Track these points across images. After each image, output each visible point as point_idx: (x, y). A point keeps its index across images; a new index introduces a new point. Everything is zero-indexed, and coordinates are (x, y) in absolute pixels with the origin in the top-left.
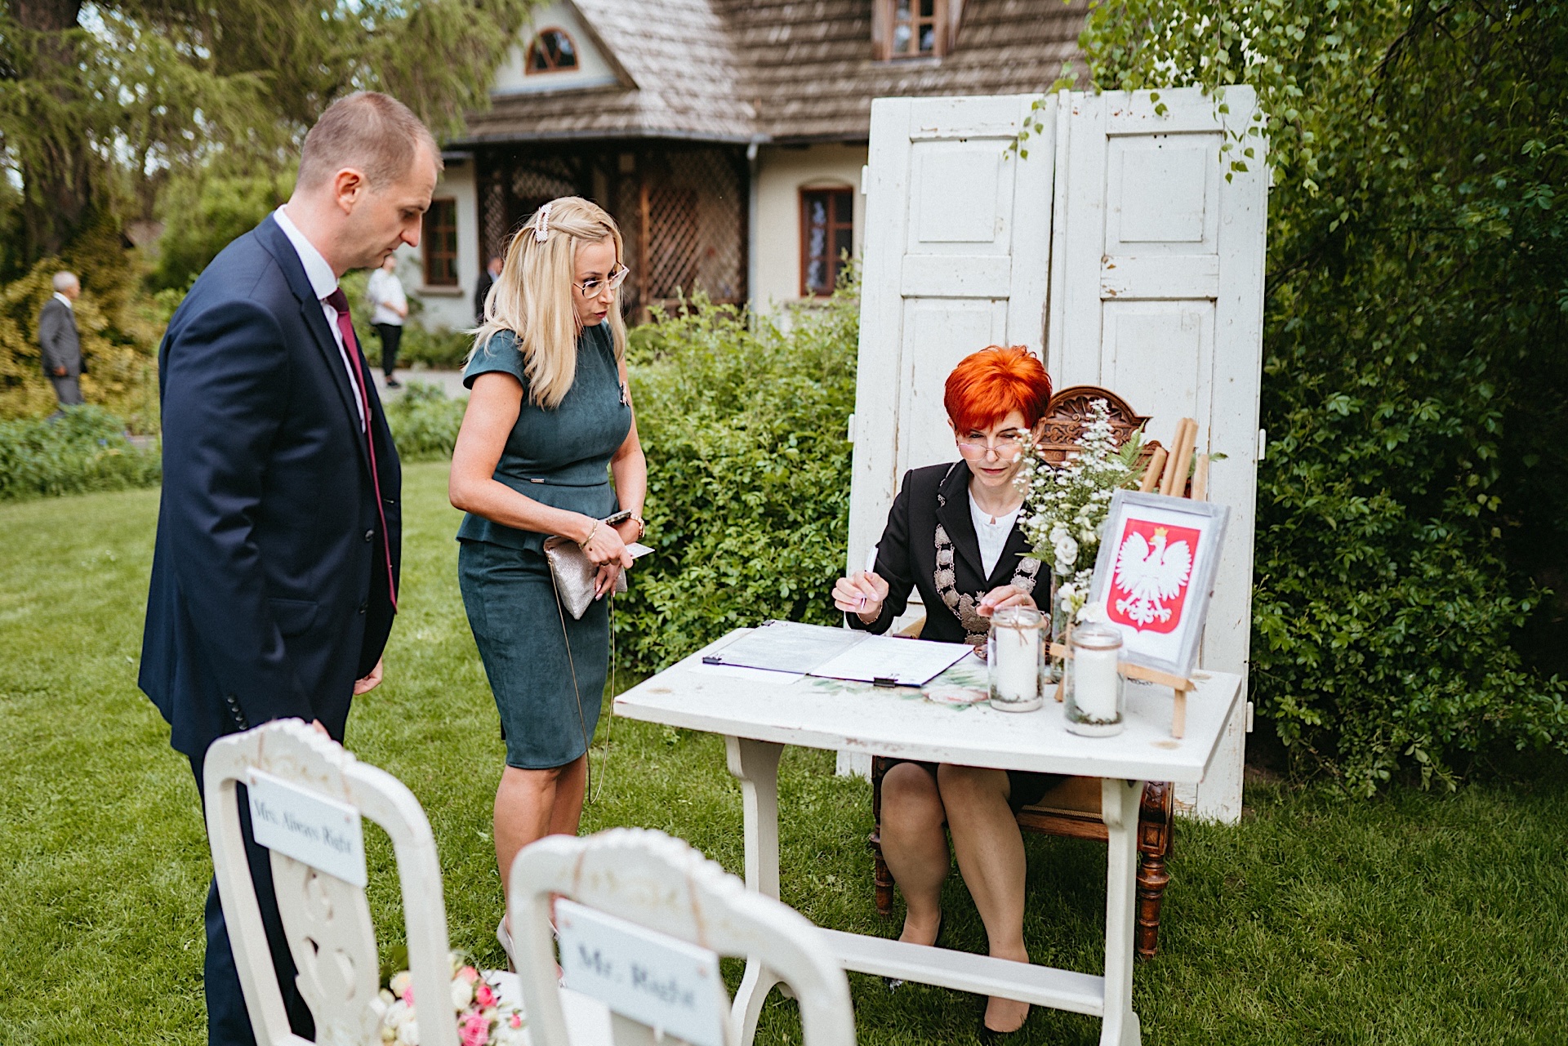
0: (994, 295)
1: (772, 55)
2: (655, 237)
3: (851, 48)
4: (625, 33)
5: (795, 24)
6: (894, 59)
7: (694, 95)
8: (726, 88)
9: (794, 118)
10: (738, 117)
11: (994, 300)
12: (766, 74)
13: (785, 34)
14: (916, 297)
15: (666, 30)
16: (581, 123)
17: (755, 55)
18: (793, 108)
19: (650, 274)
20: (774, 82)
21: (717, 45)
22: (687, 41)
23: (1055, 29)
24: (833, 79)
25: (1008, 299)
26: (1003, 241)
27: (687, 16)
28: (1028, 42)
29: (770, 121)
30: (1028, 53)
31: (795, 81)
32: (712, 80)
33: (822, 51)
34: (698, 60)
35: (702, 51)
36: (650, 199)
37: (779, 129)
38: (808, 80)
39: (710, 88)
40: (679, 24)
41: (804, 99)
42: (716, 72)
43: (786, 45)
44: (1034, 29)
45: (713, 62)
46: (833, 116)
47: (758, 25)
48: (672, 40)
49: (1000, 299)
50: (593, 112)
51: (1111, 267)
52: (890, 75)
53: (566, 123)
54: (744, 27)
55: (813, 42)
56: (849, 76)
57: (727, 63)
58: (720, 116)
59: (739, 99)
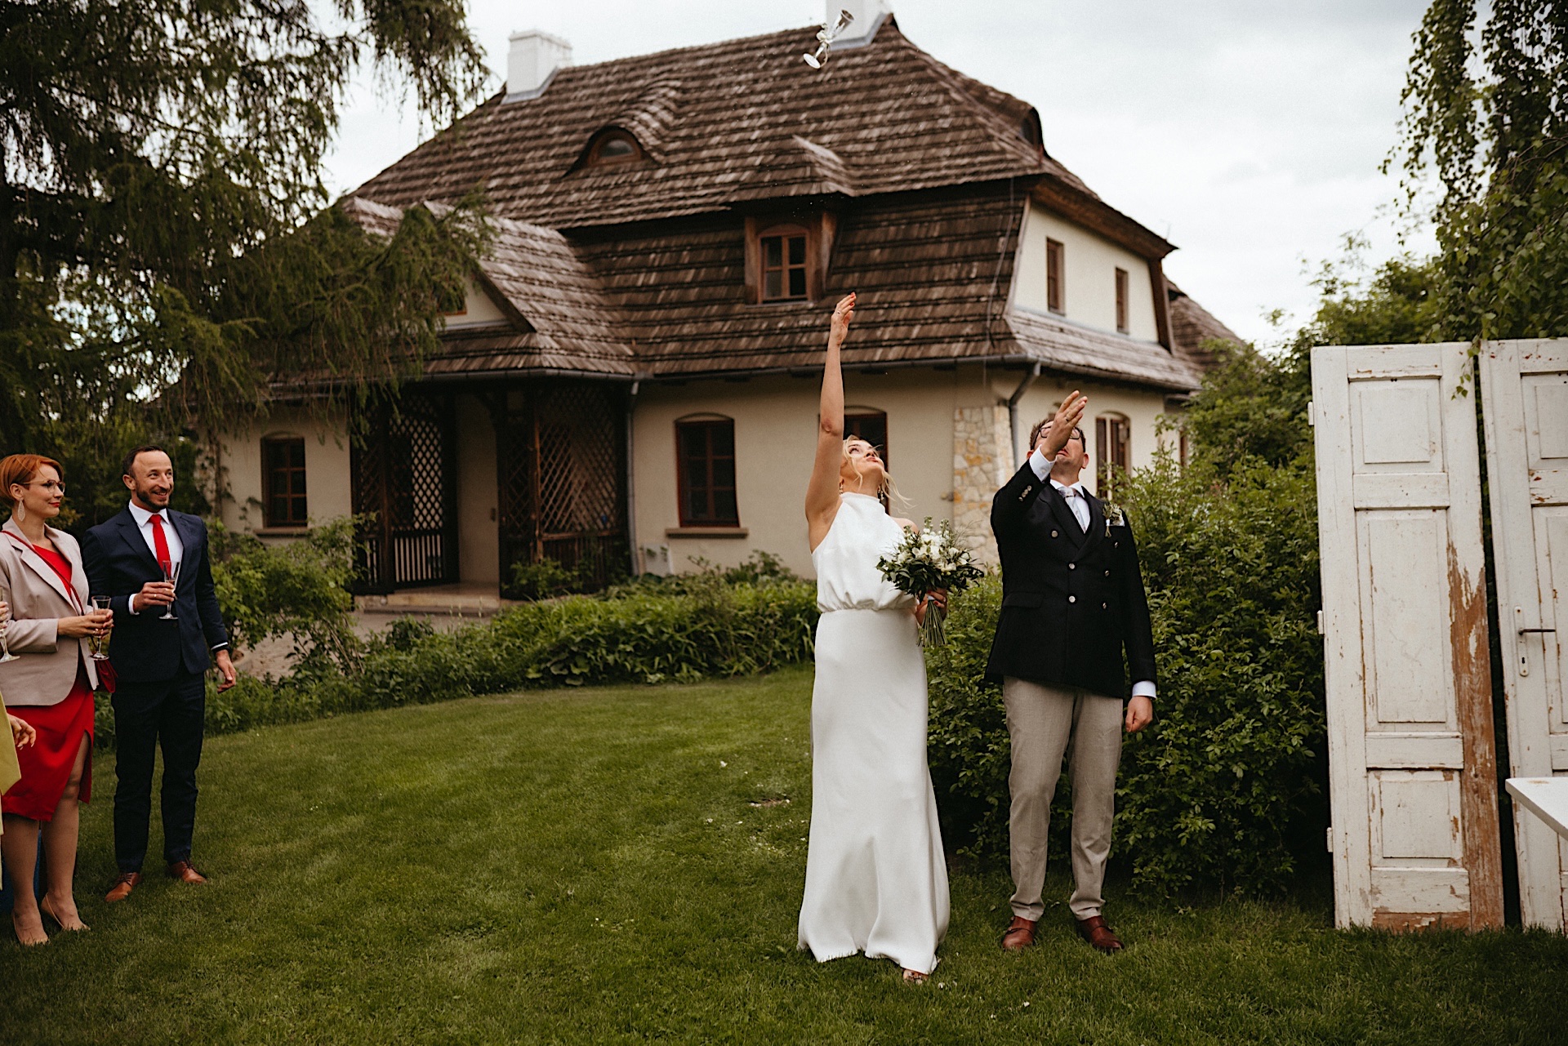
0: (1436, 504)
1: (641, 298)
2: (546, 473)
3: (722, 291)
4: (510, 278)
5: (660, 269)
6: (765, 302)
7: (580, 337)
8: (603, 329)
9: (673, 356)
10: (620, 356)
11: (1434, 509)
12: (637, 315)
13: (653, 278)
14: (1367, 509)
15: (542, 275)
16: (475, 364)
17: (624, 298)
18: (671, 347)
19: (543, 508)
20: (647, 324)
21: (587, 289)
22: (561, 285)
23: (923, 274)
24: (708, 320)
25: (1447, 508)
26: (1437, 460)
27: (558, 263)
28: (898, 286)
29: (650, 360)
30: (899, 295)
31: (670, 322)
32: (591, 322)
33: (693, 293)
34: (575, 303)
35: (577, 295)
36: (541, 437)
37: (659, 367)
38: (683, 321)
39: (591, 330)
40: (551, 268)
41: (681, 339)
42: (592, 314)
43: (656, 288)
44: (901, 274)
45: (588, 304)
46: (714, 354)
47: (623, 271)
48: (549, 283)
49: (1440, 508)
50: (489, 354)
51: (1538, 479)
52: (765, 316)
53: (458, 365)
54: (609, 272)
55: (681, 285)
56: (724, 318)
57: (600, 306)
58: (604, 355)
59: (618, 340)
